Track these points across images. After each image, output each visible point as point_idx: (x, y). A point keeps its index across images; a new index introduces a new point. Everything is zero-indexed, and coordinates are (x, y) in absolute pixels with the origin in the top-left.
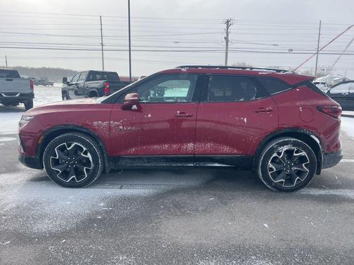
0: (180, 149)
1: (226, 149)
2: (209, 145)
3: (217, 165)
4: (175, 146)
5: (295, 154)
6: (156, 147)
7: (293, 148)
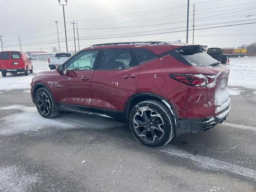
0: (85, 101)
1: (108, 105)
2: (99, 101)
3: (104, 116)
4: (82, 99)
5: (151, 115)
6: (74, 99)
7: (150, 109)
